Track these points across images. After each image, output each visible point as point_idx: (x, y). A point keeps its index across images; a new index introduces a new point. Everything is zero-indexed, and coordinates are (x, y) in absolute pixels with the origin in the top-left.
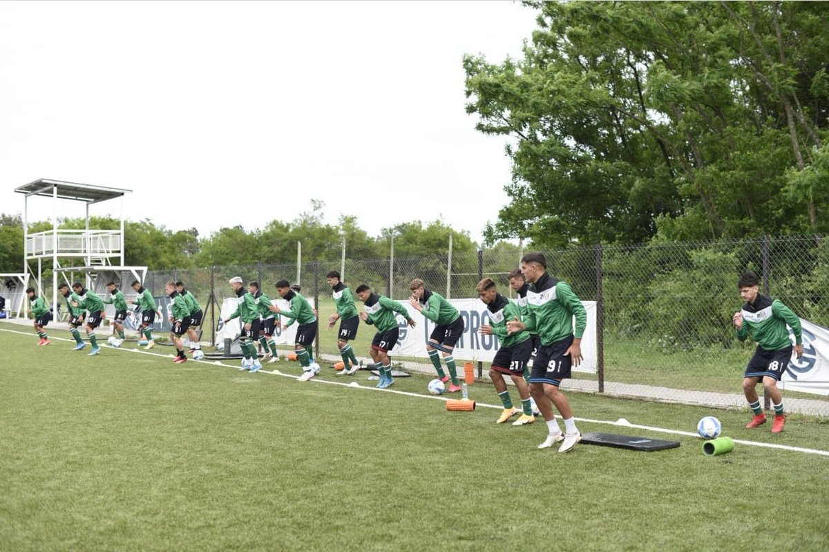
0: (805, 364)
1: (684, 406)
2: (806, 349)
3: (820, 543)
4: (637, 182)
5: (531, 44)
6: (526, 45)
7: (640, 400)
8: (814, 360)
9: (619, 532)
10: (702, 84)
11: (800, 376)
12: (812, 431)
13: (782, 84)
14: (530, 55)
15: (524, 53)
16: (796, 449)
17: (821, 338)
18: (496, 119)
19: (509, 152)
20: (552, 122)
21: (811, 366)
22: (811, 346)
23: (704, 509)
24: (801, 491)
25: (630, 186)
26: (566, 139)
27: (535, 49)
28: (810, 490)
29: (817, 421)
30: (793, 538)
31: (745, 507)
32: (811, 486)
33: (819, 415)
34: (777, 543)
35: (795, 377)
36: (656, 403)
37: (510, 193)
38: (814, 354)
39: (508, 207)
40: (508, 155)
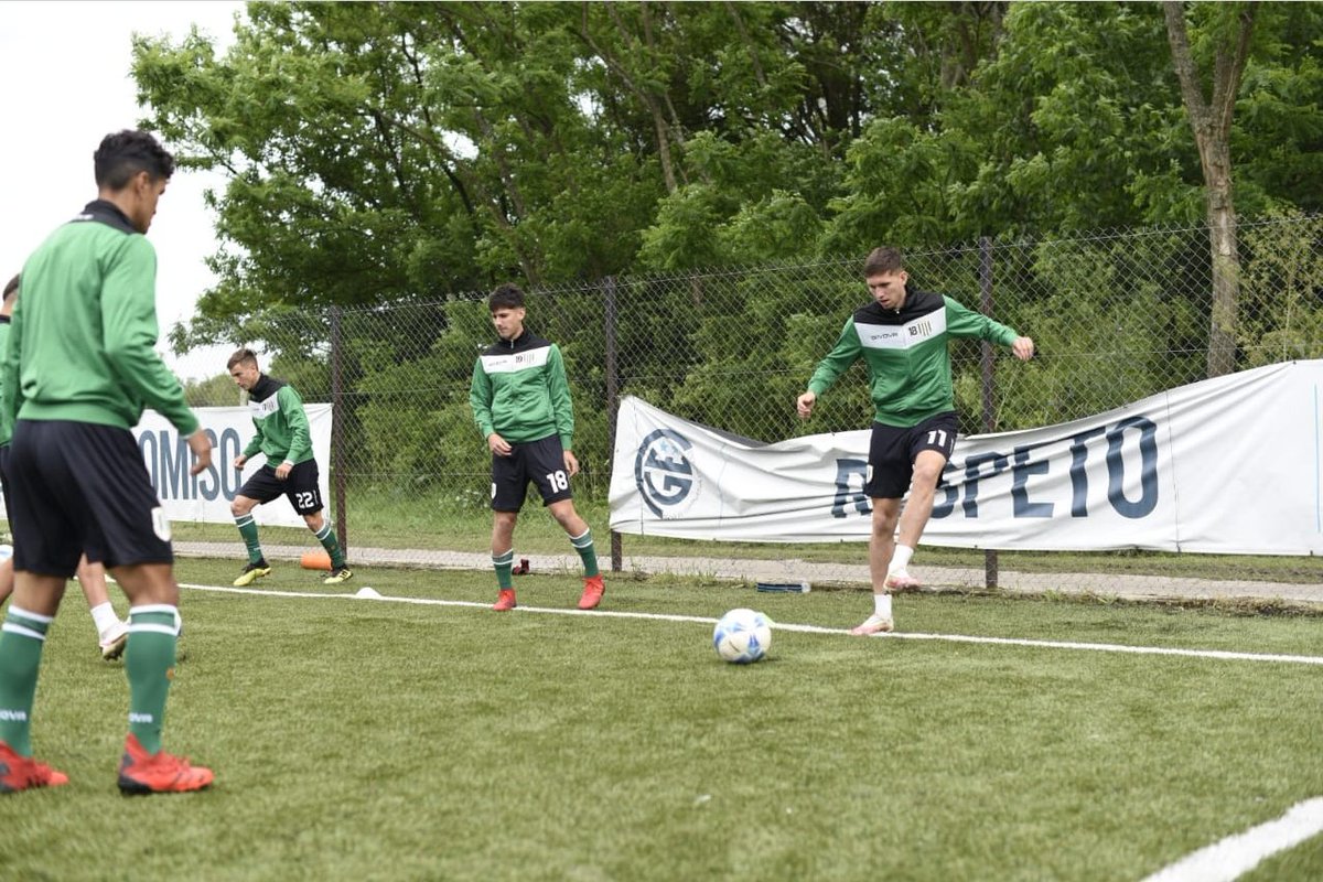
0: (675, 490)
1: (479, 572)
2: (676, 465)
3: (681, 732)
4: (419, 244)
5: (246, 21)
6: (238, 23)
7: (407, 568)
8: (690, 482)
9: (313, 736)
10: (521, 78)
11: (668, 510)
12: (687, 595)
13: (649, 78)
14: (243, 35)
15: (236, 35)
16: (657, 616)
17: (700, 445)
18: (189, 145)
19: (211, 199)
20: (284, 151)
21: (684, 493)
22: (684, 459)
23: (482, 697)
24: (660, 668)
25: (409, 250)
26: (307, 180)
27: (255, 28)
28: (673, 667)
29: (697, 583)
30: (635, 728)
31: (556, 691)
32: (676, 661)
33: (700, 575)
34: (604, 736)
35: (658, 512)
36: (434, 571)
37: (216, 268)
38: (690, 473)
39: (213, 291)
40: (210, 205)
